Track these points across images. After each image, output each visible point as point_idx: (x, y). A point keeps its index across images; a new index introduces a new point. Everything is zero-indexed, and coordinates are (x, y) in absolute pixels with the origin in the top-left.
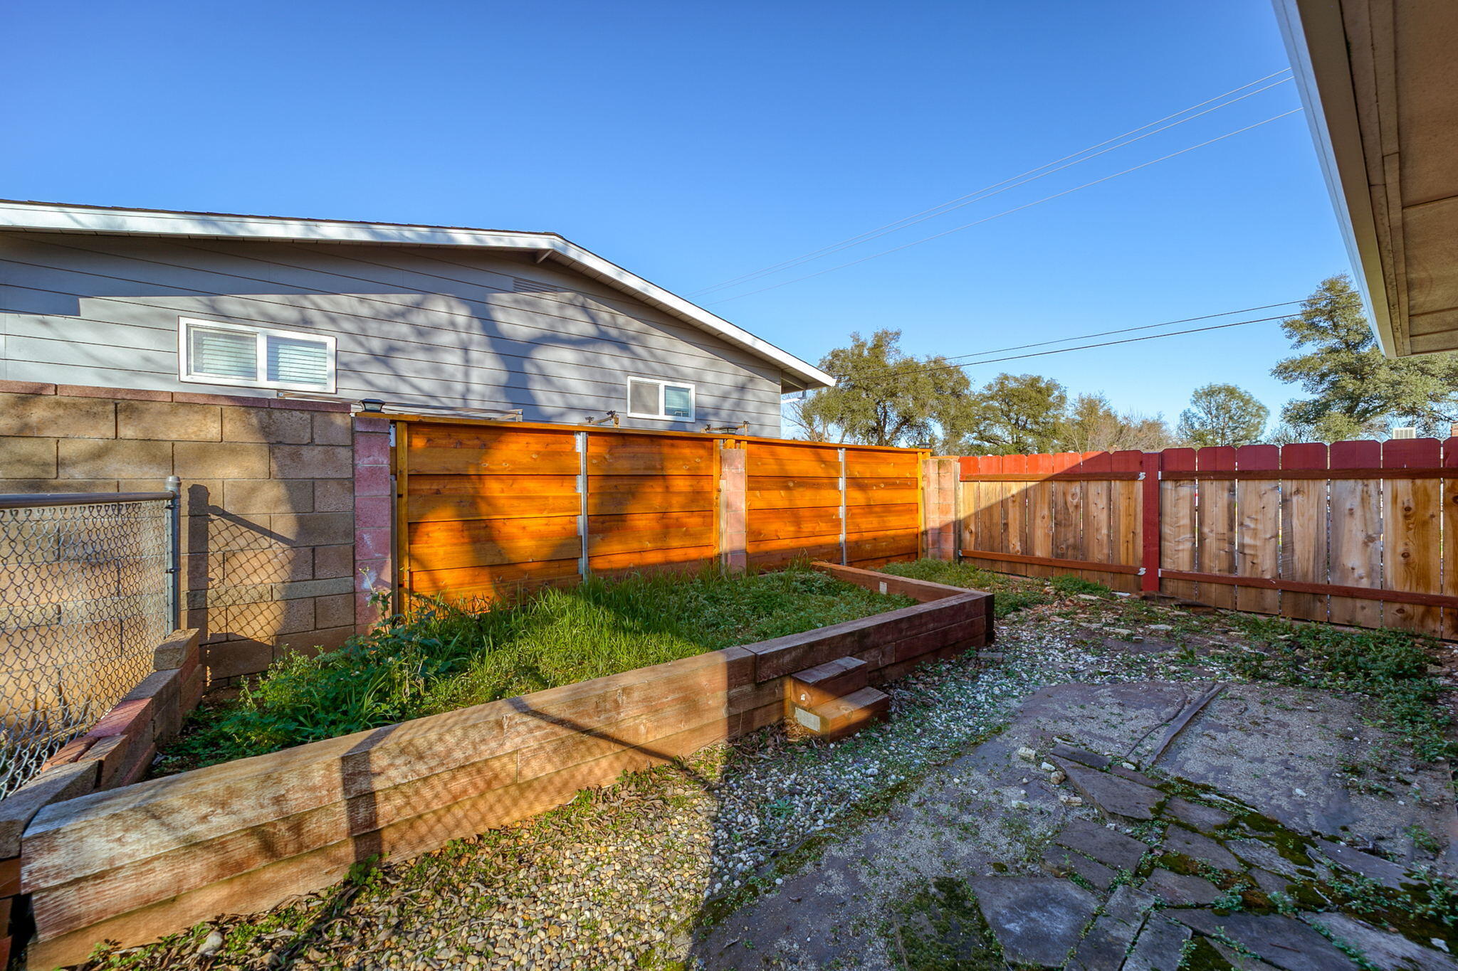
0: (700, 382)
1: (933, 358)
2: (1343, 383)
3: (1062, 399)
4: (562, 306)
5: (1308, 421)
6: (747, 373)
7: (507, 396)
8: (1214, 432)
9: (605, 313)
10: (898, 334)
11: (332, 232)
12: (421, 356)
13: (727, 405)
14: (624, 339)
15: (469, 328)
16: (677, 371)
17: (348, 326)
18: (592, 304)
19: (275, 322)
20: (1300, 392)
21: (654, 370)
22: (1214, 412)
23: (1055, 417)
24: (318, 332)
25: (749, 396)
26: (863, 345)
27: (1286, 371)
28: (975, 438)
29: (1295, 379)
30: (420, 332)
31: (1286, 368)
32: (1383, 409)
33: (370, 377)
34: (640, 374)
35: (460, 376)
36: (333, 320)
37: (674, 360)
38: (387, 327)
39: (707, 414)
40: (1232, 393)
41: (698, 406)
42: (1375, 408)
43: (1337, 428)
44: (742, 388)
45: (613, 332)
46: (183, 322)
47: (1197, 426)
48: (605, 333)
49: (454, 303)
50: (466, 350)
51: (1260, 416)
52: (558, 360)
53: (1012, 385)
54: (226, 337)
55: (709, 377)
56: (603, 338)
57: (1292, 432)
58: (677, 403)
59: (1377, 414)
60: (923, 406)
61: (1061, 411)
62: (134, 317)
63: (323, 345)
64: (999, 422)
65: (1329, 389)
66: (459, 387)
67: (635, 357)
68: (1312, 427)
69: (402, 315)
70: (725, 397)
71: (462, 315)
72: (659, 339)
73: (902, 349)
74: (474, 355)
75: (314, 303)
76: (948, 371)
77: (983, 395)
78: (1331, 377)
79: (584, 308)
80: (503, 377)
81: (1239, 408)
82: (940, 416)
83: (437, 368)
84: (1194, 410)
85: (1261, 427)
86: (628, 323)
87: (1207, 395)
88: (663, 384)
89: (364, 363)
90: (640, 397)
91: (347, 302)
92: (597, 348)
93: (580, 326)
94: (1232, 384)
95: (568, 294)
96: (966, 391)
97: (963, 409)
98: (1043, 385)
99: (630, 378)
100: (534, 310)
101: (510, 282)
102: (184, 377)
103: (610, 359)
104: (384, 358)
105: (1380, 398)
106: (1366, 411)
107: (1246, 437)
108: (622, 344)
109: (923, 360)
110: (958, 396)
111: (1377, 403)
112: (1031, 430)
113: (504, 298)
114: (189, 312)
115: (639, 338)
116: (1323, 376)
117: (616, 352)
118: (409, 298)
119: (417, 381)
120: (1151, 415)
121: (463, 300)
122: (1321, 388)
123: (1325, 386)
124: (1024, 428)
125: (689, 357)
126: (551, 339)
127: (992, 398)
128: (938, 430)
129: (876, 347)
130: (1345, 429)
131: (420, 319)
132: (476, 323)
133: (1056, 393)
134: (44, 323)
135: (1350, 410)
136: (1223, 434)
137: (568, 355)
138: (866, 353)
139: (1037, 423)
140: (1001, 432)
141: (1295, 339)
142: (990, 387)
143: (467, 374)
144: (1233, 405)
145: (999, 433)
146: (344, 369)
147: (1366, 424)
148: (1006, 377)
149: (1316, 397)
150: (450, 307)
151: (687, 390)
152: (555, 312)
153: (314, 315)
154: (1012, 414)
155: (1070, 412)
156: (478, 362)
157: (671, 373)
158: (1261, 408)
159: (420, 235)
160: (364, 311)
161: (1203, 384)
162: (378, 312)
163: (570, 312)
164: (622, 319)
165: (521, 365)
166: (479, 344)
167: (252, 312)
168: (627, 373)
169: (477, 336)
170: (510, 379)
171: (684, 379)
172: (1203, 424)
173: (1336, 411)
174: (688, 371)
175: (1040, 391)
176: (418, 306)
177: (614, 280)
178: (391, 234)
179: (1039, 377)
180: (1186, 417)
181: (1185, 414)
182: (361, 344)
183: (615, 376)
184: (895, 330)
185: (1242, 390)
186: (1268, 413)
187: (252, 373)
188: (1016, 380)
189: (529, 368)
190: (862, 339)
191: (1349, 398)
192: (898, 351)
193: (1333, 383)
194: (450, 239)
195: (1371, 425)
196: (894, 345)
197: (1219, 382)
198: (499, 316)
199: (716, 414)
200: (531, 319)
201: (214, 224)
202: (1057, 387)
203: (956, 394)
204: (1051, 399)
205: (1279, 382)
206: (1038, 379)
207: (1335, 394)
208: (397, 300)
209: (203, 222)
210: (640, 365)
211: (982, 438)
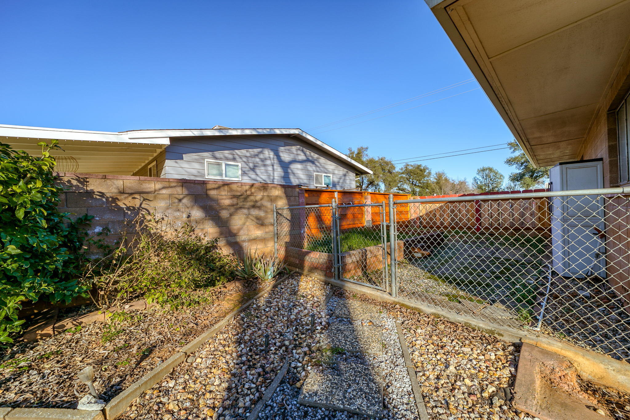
0: (334, 174)
1: (380, 157)
2: (529, 166)
3: (430, 173)
4: (297, 150)
5: (518, 181)
6: (345, 170)
7: (284, 180)
8: (485, 185)
9: (308, 152)
10: (367, 148)
11: (248, 132)
12: (263, 168)
13: (341, 181)
14: (313, 160)
15: (274, 158)
16: (327, 170)
17: (245, 160)
18: (305, 150)
19: (227, 159)
20: (515, 170)
21: (321, 170)
22: (485, 177)
23: (427, 180)
24: (237, 162)
25: (347, 178)
26: (353, 153)
27: (510, 162)
28: (397, 189)
29: (513, 165)
30: (263, 160)
31: (510, 161)
32: (542, 176)
33: (250, 175)
34: (318, 172)
35: (272, 174)
36: (241, 158)
37: (327, 167)
38: (253, 159)
39: (336, 184)
40: (491, 170)
41: (333, 182)
42: (540, 175)
43: (528, 183)
44: (345, 175)
45: (310, 158)
46: (206, 160)
47: (479, 183)
48: (308, 159)
49: (270, 151)
50: (273, 166)
51: (501, 179)
52: (297, 168)
53: (410, 168)
54: (215, 164)
55: (336, 172)
56: (308, 160)
57: (513, 185)
58: (327, 181)
59: (540, 177)
60: (378, 177)
61: (429, 178)
62: (196, 159)
63: (237, 166)
64: (406, 183)
65: (524, 168)
66: (272, 178)
67: (316, 166)
68: (519, 183)
69: (257, 155)
70: (340, 179)
71: (272, 154)
72: (323, 160)
73: (369, 155)
74: (275, 167)
75: (236, 153)
76: (387, 163)
77: (399, 172)
78: (524, 164)
79: (303, 151)
80: (283, 174)
81: (494, 176)
82: (384, 181)
83: (266, 171)
84: (478, 177)
85: (502, 183)
86: (314, 155)
87: (482, 171)
88: (324, 174)
89: (248, 171)
90: (318, 180)
91: (244, 152)
92: (306, 164)
93: (302, 157)
94: (491, 167)
95: (298, 147)
96: (394, 171)
97: (393, 178)
98: (422, 168)
99: (315, 173)
100: (290, 152)
101: (283, 143)
102: (207, 177)
103: (311, 167)
104: (253, 169)
105: (541, 172)
106: (537, 176)
107: (496, 187)
108: (313, 162)
109: (377, 159)
110: (391, 173)
111: (540, 173)
112: (418, 186)
113: (282, 148)
114: (208, 158)
115: (317, 160)
116: (522, 164)
117: (311, 164)
118: (259, 150)
119: (261, 176)
120: (462, 179)
121: (272, 150)
122: (522, 168)
123: (523, 167)
124: (415, 185)
125: (331, 166)
126: (294, 161)
127: (403, 173)
128: (382, 187)
129: (358, 153)
130: (530, 183)
131: (261, 156)
132: (275, 157)
133: (427, 171)
134: (176, 162)
135: (532, 176)
136: (488, 186)
137: (299, 166)
138: (355, 156)
139: (420, 183)
140: (407, 187)
141: (512, 150)
142: (402, 169)
143: (273, 174)
144: (492, 174)
145: (406, 188)
146: (244, 173)
147: (537, 181)
148: (408, 165)
149: (520, 171)
150: (269, 152)
151: (329, 176)
152: (295, 153)
153: (237, 157)
154: (411, 180)
155: (432, 179)
156: (277, 169)
157: (326, 171)
158: (501, 176)
159: (267, 131)
160: (248, 154)
161: (480, 167)
162: (251, 155)
163: (299, 152)
164: (312, 154)
165: (287, 170)
166: (276, 164)
167: (222, 156)
168: (314, 171)
169: (276, 161)
170: (284, 174)
171: (329, 173)
172: (481, 182)
173: (527, 177)
174: (330, 170)
175: (421, 171)
176: (261, 152)
177: (313, 142)
178: (261, 132)
179: (421, 165)
180: (475, 179)
181: (475, 178)
182: (247, 165)
183: (311, 172)
184: (366, 147)
185: (494, 169)
186: (504, 177)
187: (221, 175)
188: (412, 166)
189: (290, 171)
190: (353, 151)
191: (531, 172)
192: (367, 155)
193: (526, 166)
194: (275, 132)
195: (539, 182)
196: (366, 153)
197: (486, 166)
198: (281, 154)
199: (338, 184)
200: (289, 155)
201: (222, 132)
202: (427, 169)
203: (390, 172)
204: (425, 173)
205: (507, 166)
206: (420, 166)
207: (526, 170)
208: (256, 151)
209: (220, 132)
210: (318, 168)
211: (400, 189)
